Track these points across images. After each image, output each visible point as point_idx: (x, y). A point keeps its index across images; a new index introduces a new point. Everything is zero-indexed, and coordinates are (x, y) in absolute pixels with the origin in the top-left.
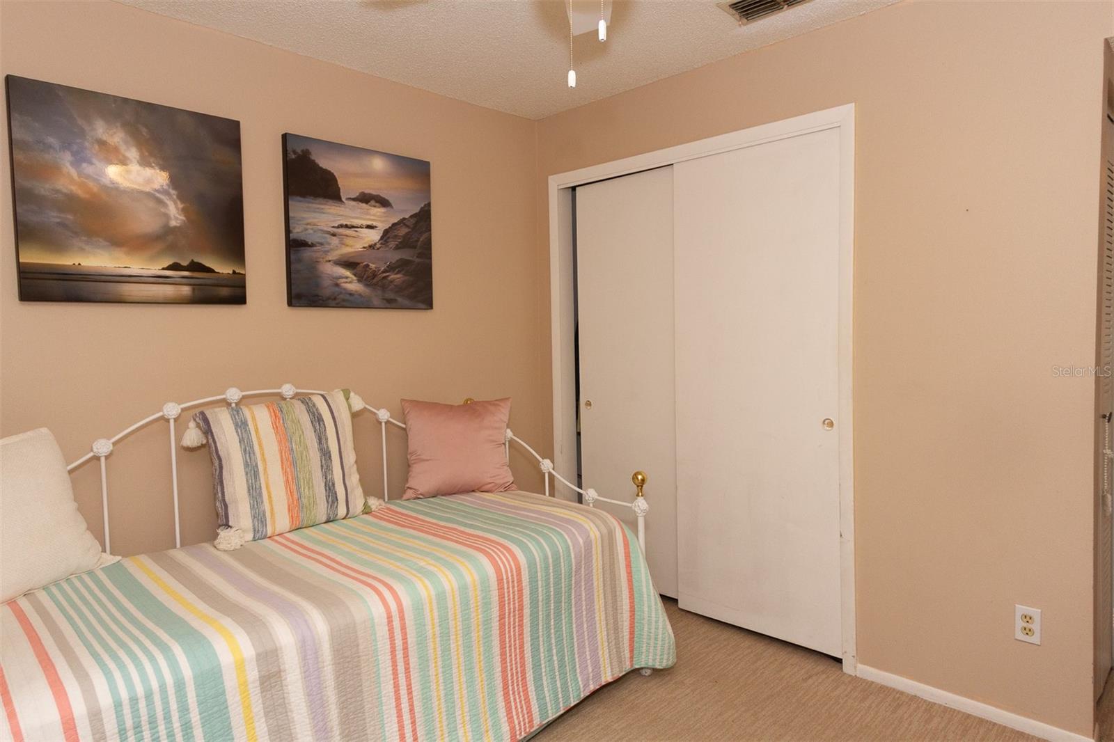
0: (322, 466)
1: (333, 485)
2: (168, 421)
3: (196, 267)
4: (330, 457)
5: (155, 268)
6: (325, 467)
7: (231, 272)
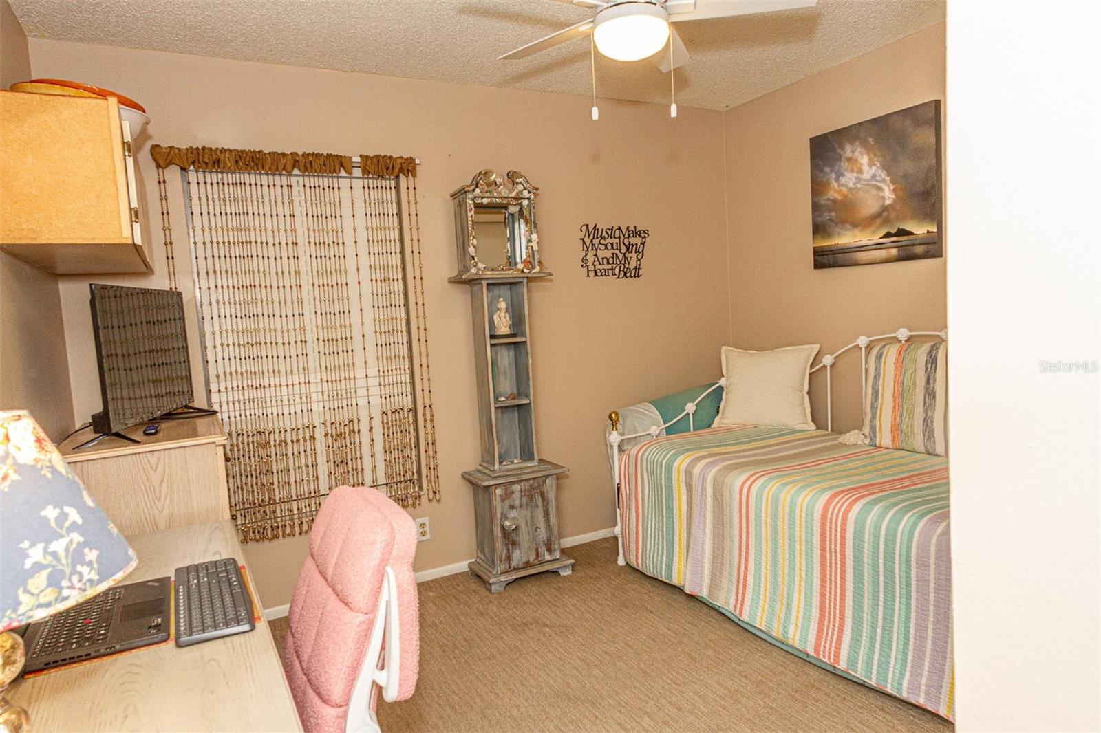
0: (925, 403)
1: (932, 422)
2: (861, 348)
3: (902, 232)
4: (934, 397)
5: (876, 238)
6: (927, 404)
7: (925, 232)
